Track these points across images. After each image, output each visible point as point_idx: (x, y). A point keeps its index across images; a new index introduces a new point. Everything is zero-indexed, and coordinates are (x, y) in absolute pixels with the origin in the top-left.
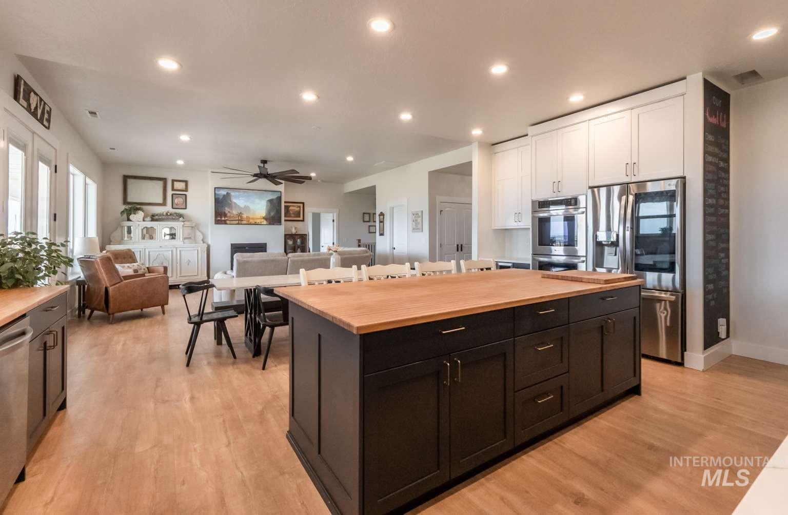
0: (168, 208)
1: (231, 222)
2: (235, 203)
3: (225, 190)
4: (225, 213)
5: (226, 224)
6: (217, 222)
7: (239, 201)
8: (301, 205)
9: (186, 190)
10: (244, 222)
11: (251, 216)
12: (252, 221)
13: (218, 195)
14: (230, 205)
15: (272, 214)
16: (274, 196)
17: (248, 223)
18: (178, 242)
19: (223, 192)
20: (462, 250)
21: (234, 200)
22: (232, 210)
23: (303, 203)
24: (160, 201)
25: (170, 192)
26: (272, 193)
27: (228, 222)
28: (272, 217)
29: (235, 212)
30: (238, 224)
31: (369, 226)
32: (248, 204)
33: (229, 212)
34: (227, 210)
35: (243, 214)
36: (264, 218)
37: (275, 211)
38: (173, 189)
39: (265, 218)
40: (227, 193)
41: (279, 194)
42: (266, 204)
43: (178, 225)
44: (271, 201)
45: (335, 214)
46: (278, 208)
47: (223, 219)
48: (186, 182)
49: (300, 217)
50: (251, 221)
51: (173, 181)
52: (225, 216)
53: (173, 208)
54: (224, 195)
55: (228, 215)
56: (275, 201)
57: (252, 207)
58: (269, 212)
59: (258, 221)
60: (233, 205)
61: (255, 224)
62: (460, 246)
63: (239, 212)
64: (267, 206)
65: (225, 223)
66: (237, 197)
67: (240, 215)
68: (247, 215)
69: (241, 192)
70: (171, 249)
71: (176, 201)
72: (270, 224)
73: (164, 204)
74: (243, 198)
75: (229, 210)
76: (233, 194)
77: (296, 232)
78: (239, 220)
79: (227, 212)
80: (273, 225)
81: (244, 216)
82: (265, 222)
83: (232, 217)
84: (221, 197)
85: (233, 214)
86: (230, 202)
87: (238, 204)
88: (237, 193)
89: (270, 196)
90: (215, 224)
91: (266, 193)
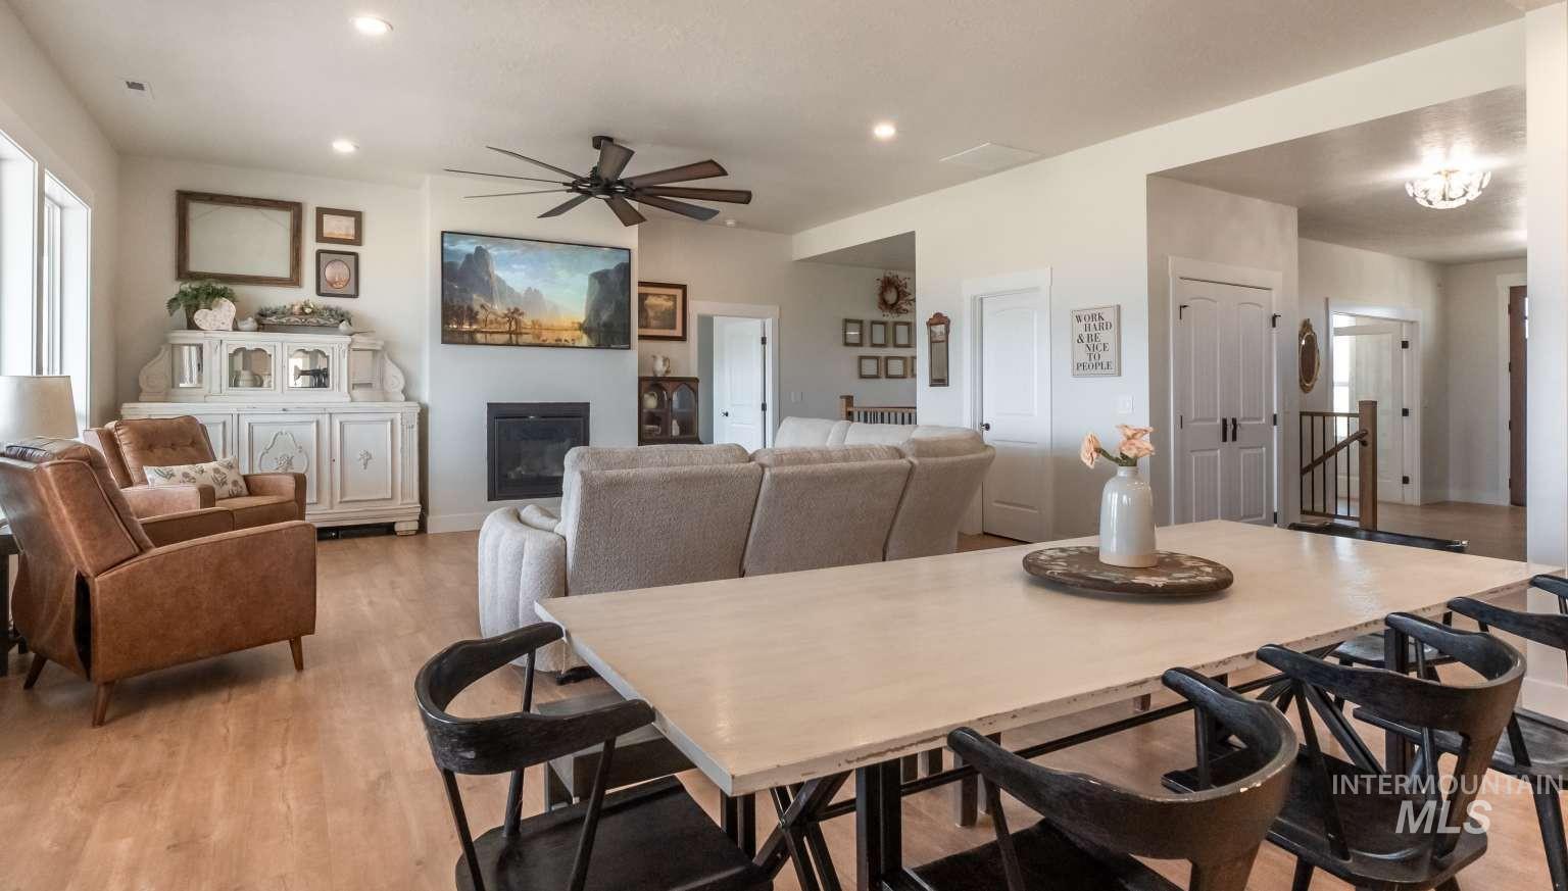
0: (305, 294)
2: (499, 280)
3: (473, 240)
4: (470, 309)
5: (473, 342)
6: (449, 337)
7: (513, 275)
8: (678, 293)
9: (358, 240)
11: (545, 320)
12: (549, 337)
13: (454, 253)
14: (488, 287)
15: (605, 317)
16: (610, 264)
17: (538, 342)
18: (335, 396)
19: (467, 247)
20: (1234, 438)
21: (499, 272)
22: (491, 299)
23: (684, 288)
24: (284, 271)
25: (310, 246)
26: (604, 252)
27: (479, 337)
28: (605, 325)
29: (499, 308)
30: (509, 344)
31: (861, 358)
32: (539, 285)
33: (482, 306)
34: (477, 300)
35: (521, 314)
36: (581, 327)
37: (613, 306)
38: (320, 238)
39: (585, 328)
40: (479, 250)
41: (623, 258)
42: (587, 285)
43: (334, 344)
44: (600, 277)
45: (769, 322)
46: (621, 297)
47: (466, 327)
48: (358, 217)
49: (673, 327)
51: (321, 212)
52: (472, 317)
53: (319, 293)
54: (469, 256)
55: (481, 316)
56: (612, 277)
57: (547, 292)
58: (595, 309)
59: (566, 336)
60: (496, 288)
61: (558, 345)
62: (1229, 422)
63: (512, 309)
64: (590, 294)
65: (470, 339)
66: (505, 263)
67: (514, 315)
68: (535, 318)
69: (518, 249)
70: (314, 419)
71: (329, 272)
72: (598, 346)
73: (294, 280)
74: (523, 267)
75: (483, 301)
76: (493, 252)
77: (667, 372)
78: (510, 332)
79: (476, 307)
80: (609, 348)
81: (527, 320)
82: (585, 341)
83: (491, 322)
84: (461, 262)
85: (495, 314)
86: (486, 278)
87: (509, 283)
88: (505, 252)
89: (600, 265)
90: (444, 342)
91: (587, 254)
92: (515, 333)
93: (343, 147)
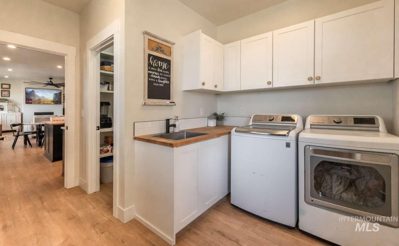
1: (36, 103)
5: (32, 104)
6: (27, 103)
9: (9, 88)
10: (42, 103)
11: (45, 101)
12: (46, 103)
13: (27, 91)
15: (57, 100)
16: (58, 92)
17: (44, 103)
18: (5, 112)
19: (30, 90)
21: (36, 94)
25: (0, 89)
26: (57, 91)
27: (33, 103)
28: (57, 101)
29: (37, 99)
32: (44, 95)
33: (33, 99)
34: (32, 98)
35: (41, 100)
37: (58, 98)
38: (2, 88)
39: (53, 101)
40: (32, 90)
41: (60, 91)
42: (53, 95)
43: (5, 104)
44: (56, 94)
46: (59, 97)
47: (30, 101)
48: (10, 85)
51: (2, 84)
52: (31, 100)
53: (2, 96)
54: (31, 92)
55: (33, 100)
56: (58, 94)
57: (46, 96)
58: (55, 99)
59: (49, 103)
60: (36, 96)
61: (48, 104)
63: (39, 99)
65: (31, 103)
66: (37, 92)
69: (40, 90)
71: (4, 93)
72: (55, 104)
74: (41, 93)
75: (33, 98)
76: (35, 91)
78: (38, 102)
79: (32, 99)
80: (57, 104)
81: (42, 100)
82: (53, 103)
83: (35, 101)
84: (29, 92)
85: (35, 99)
86: (34, 94)
87: (38, 95)
88: (38, 91)
89: (55, 92)
90: (26, 104)
91: (53, 91)
92: (39, 102)
93: (6, 77)
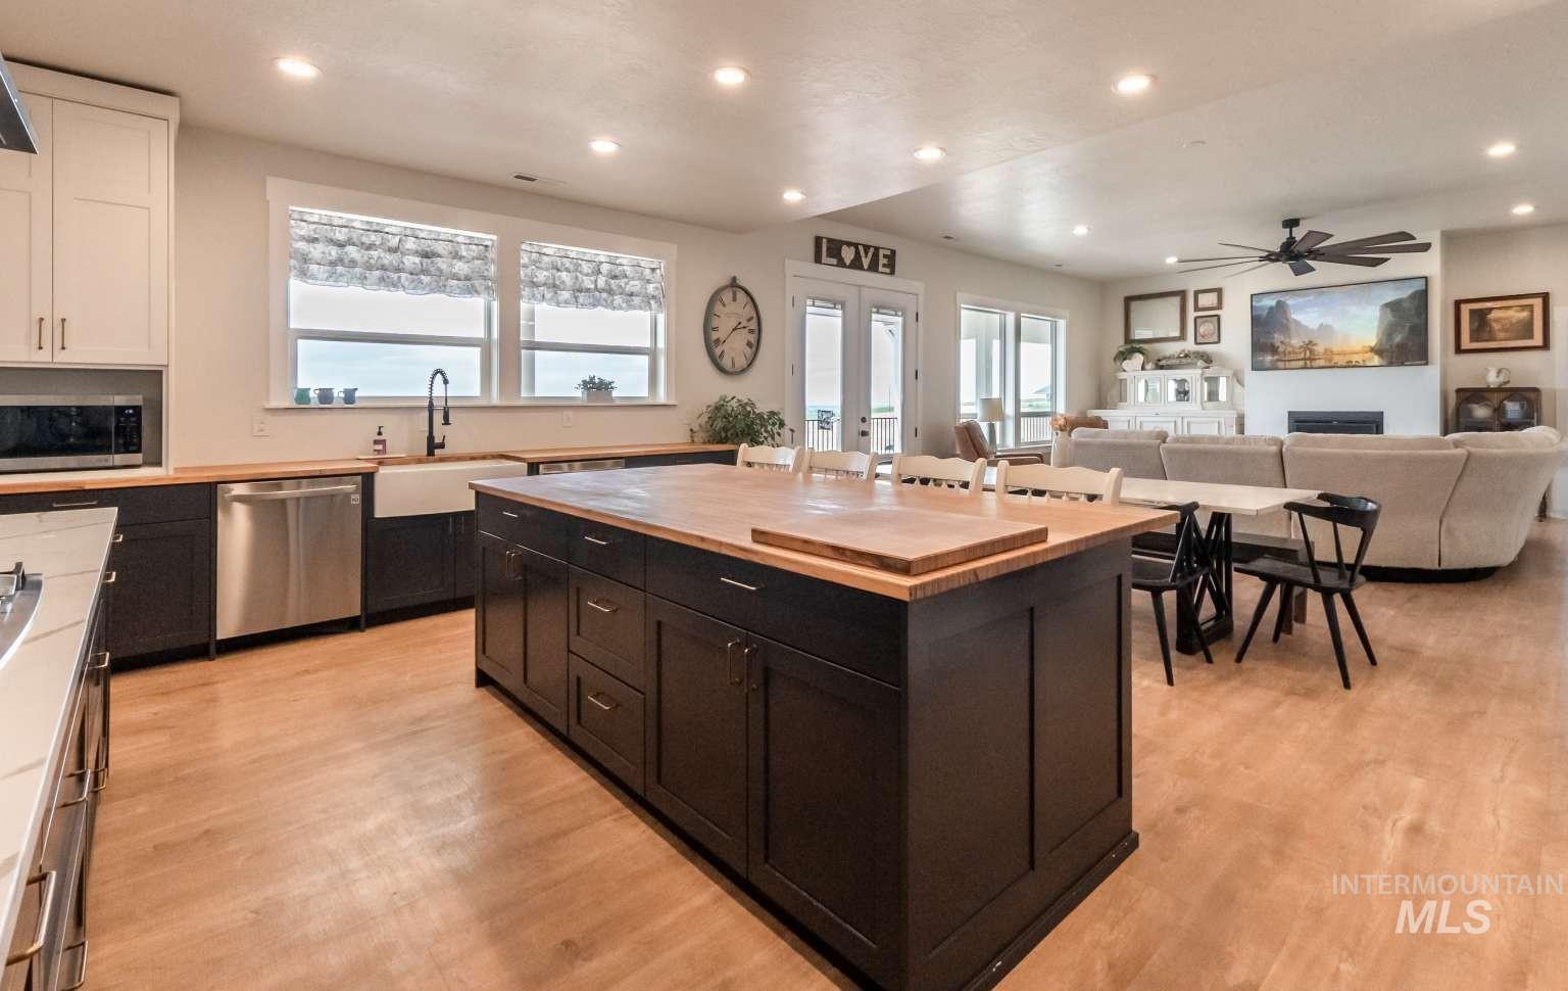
0: (1189, 345)
1: (1288, 365)
2: (1296, 321)
3: (1274, 296)
4: (1273, 346)
5: (1276, 368)
6: (1257, 366)
7: (1305, 316)
9: (1220, 306)
10: (1322, 363)
11: (1336, 348)
12: (1340, 360)
13: (1261, 308)
14: (1286, 328)
15: (1398, 338)
16: (1404, 293)
17: (1328, 364)
18: (1190, 408)
19: (1270, 302)
21: (1295, 316)
22: (1289, 336)
23: (1544, 296)
24: (1177, 334)
25: (1191, 314)
26: (1398, 284)
27: (1281, 364)
28: (1398, 346)
29: (1296, 342)
30: (1305, 367)
32: (1328, 321)
33: (1282, 342)
34: (1278, 338)
35: (1315, 345)
36: (1372, 350)
37: (1407, 328)
38: (1197, 309)
39: (1376, 350)
40: (1279, 302)
41: (1421, 285)
42: (1378, 314)
43: (1193, 375)
44: (1394, 307)
47: (1270, 358)
48: (1219, 291)
49: (1530, 338)
50: (1338, 359)
51: (1197, 293)
52: (1277, 350)
53: (1196, 343)
54: (1271, 308)
55: (1281, 349)
56: (1406, 304)
57: (1338, 325)
58: (1389, 332)
59: (1355, 358)
60: (1293, 327)
61: (1349, 365)
63: (1307, 341)
64: (1381, 321)
65: (1272, 367)
66: (1300, 308)
67: (1309, 346)
68: (1327, 346)
69: (1312, 296)
70: (1173, 419)
71: (1201, 330)
72: (1390, 364)
73: (1182, 337)
74: (1316, 309)
75: (1282, 338)
76: (1290, 302)
78: (1305, 359)
79: (1278, 344)
80: (1402, 364)
81: (1320, 349)
82: (1376, 360)
83: (1290, 353)
84: (1265, 313)
85: (1292, 346)
86: (1285, 321)
87: (1303, 323)
88: (1301, 300)
89: (1391, 295)
90: (1253, 369)
92: (1308, 359)
93: (1171, 260)
